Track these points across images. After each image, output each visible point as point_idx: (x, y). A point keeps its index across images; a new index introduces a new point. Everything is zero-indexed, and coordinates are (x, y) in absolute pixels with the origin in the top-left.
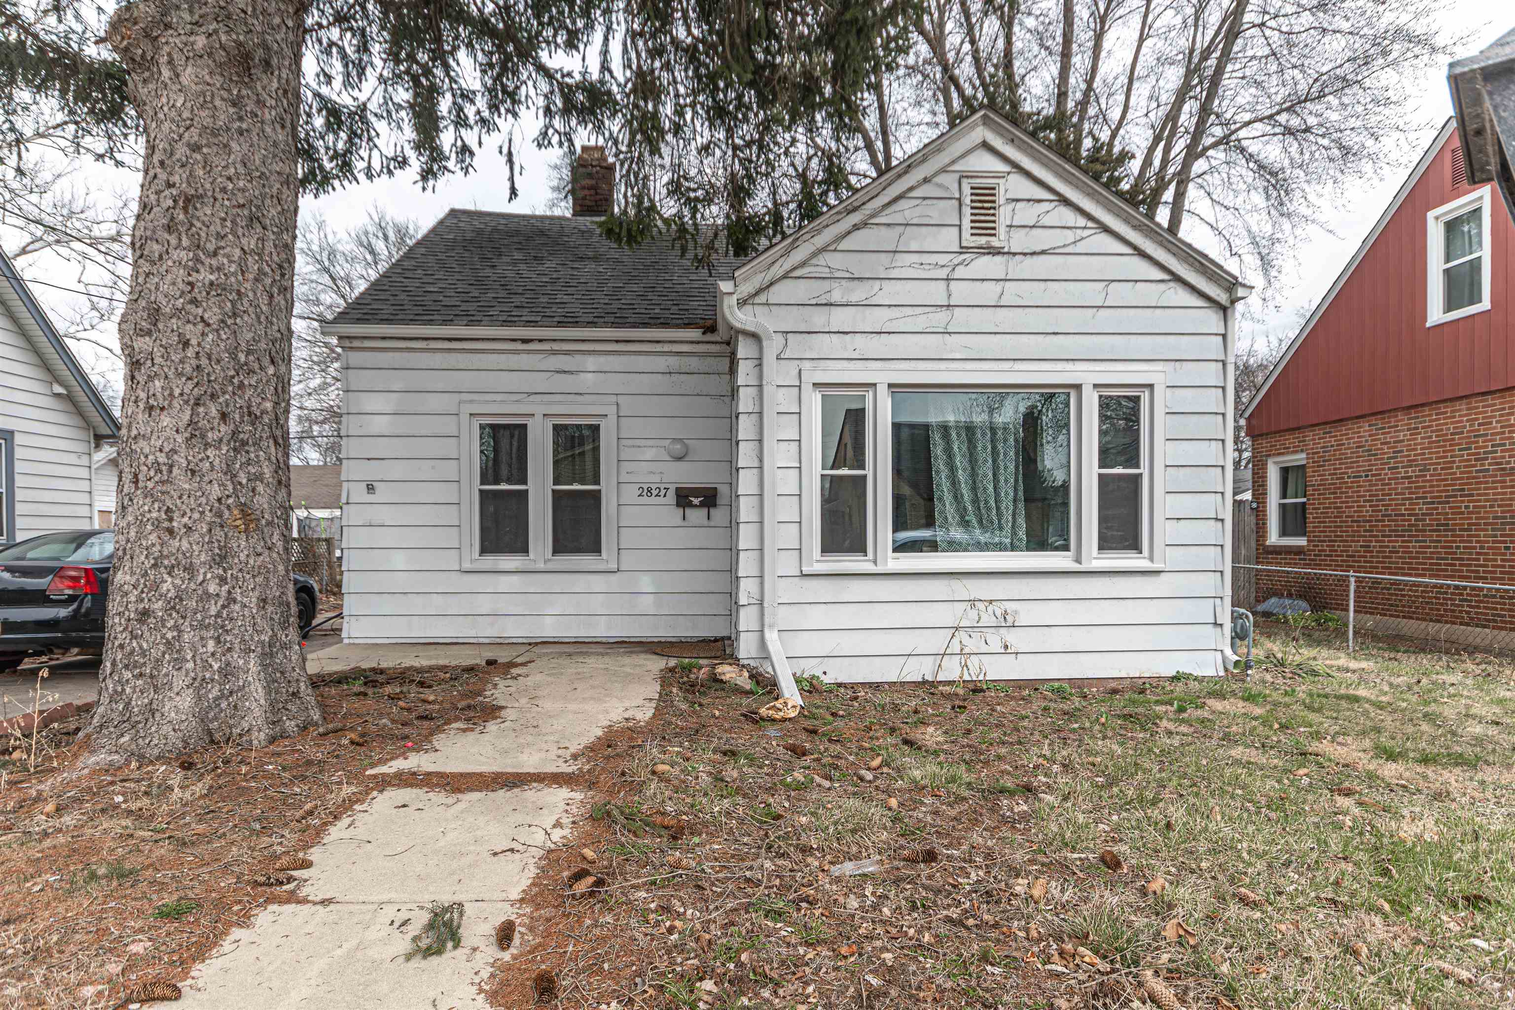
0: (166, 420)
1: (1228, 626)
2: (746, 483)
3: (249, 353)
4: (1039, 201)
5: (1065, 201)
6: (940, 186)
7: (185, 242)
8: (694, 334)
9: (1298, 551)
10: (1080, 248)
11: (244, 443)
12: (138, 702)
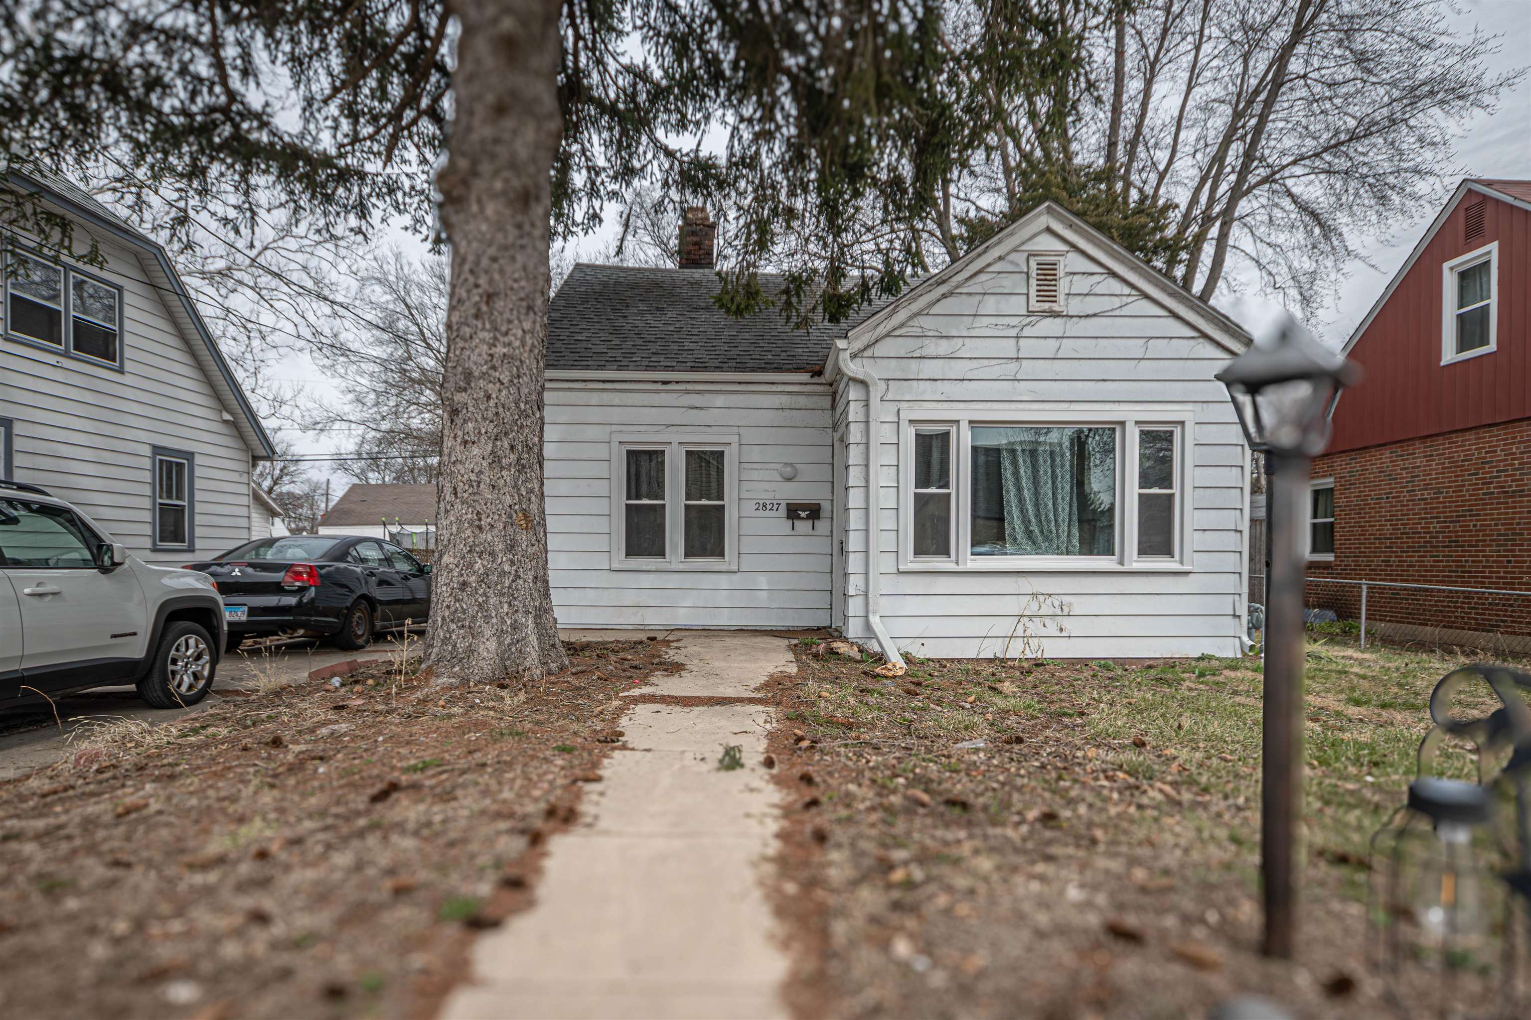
0: (476, 451)
1: (1245, 619)
2: (855, 499)
3: (526, 403)
4: (1092, 274)
5: (1113, 274)
6: (1012, 262)
7: (488, 326)
8: (805, 377)
9: (1326, 566)
10: (1125, 311)
11: (524, 467)
12: (462, 645)
